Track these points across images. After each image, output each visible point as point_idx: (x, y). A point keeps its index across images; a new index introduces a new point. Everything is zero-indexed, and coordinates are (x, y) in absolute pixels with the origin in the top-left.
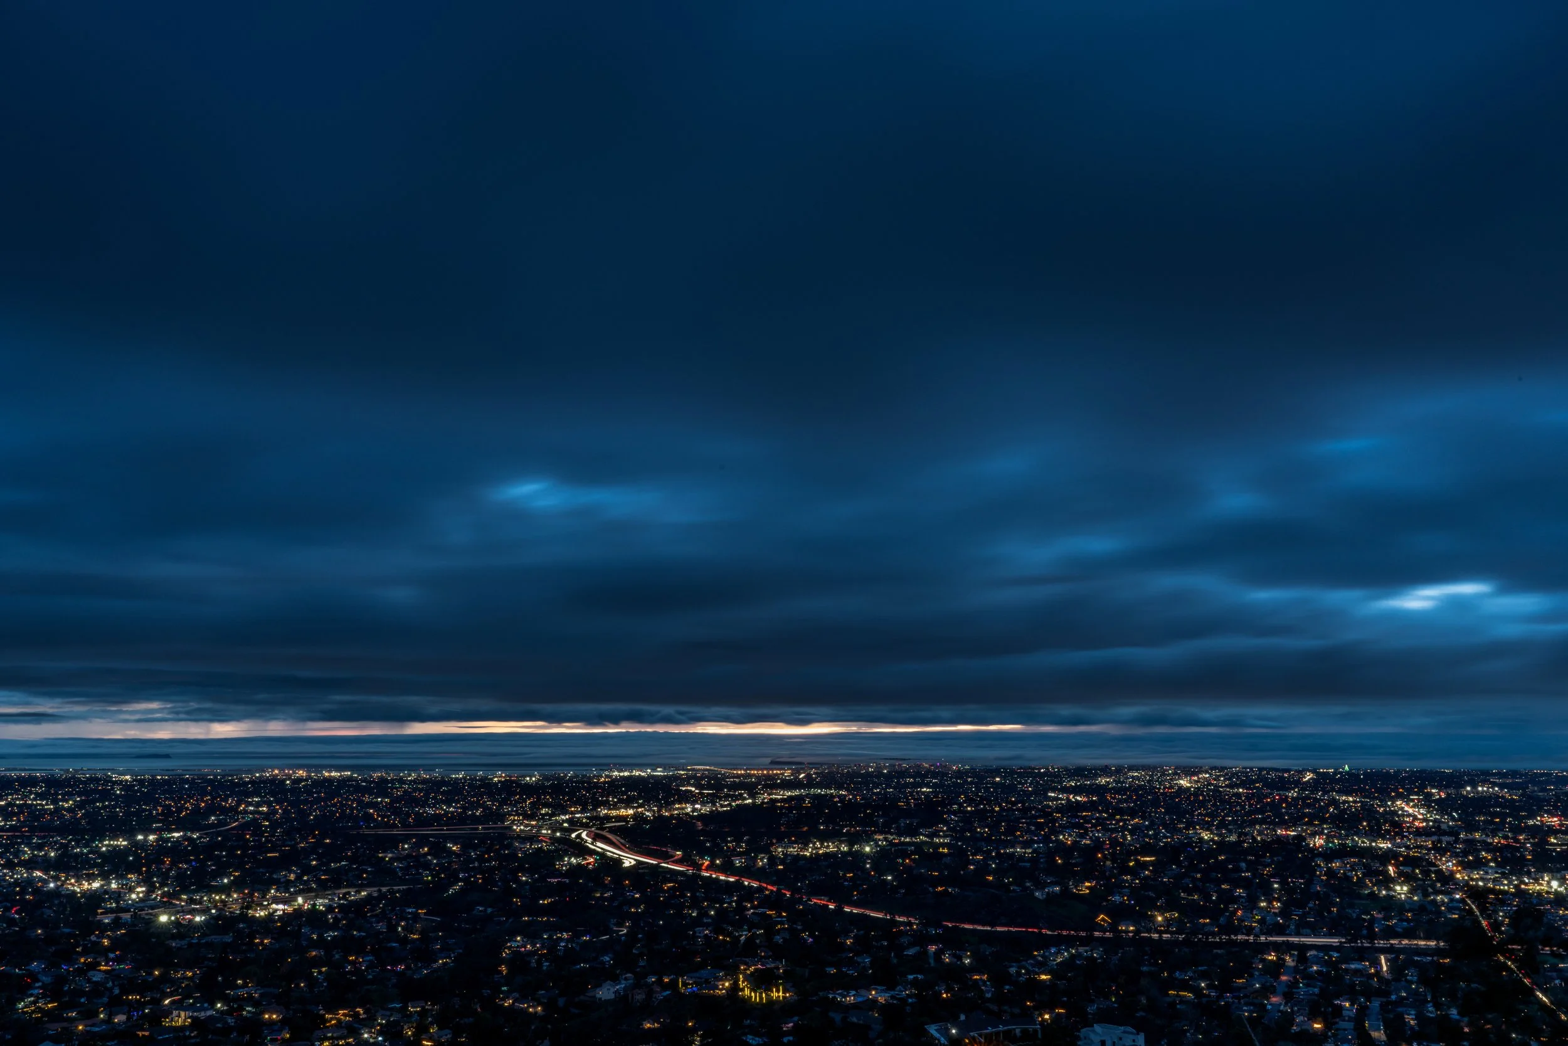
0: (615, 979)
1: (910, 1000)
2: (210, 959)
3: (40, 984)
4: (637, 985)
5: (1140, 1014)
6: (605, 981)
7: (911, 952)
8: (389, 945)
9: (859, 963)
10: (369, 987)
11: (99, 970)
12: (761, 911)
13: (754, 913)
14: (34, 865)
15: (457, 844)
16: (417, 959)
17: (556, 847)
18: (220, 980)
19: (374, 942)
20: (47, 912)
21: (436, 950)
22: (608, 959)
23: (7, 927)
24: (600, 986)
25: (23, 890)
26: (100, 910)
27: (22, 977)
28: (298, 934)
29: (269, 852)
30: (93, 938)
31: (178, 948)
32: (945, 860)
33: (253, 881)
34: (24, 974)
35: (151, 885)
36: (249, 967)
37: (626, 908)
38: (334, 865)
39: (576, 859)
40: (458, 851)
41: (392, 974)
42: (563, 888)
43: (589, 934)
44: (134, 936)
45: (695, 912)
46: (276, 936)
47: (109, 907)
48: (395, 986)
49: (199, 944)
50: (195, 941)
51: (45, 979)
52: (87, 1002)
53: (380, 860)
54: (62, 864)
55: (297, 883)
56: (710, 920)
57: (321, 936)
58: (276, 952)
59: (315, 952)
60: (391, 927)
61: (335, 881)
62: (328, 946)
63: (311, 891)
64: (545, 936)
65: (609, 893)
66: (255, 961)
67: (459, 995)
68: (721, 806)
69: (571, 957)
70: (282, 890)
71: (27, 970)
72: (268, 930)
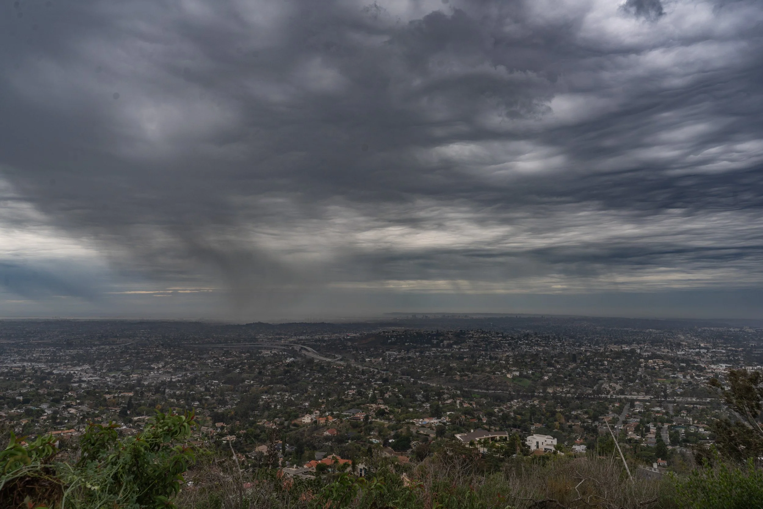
0: (311, 413)
1: (448, 424)
2: (124, 403)
3: (46, 414)
4: (321, 416)
5: (556, 430)
6: (306, 414)
7: (449, 401)
8: (206, 397)
9: (424, 407)
10: (197, 416)
11: (73, 408)
12: (378, 382)
13: (375, 384)
14: (41, 360)
15: (236, 352)
16: (219, 404)
17: (282, 353)
18: (129, 413)
19: (199, 396)
20: (48, 382)
21: (228, 400)
22: (307, 404)
23: (30, 388)
24: (304, 416)
25: (36, 372)
26: (72, 381)
27: (38, 411)
28: (164, 392)
29: (149, 355)
30: (70, 393)
31: (109, 398)
32: (465, 360)
33: (142, 368)
34: (39, 410)
35: (95, 370)
36: (142, 407)
37: (316, 381)
38: (179, 361)
39: (292, 359)
40: (237, 355)
41: (208, 410)
42: (286, 372)
43: (299, 393)
44: (88, 393)
45: (348, 383)
46: (154, 393)
47: (76, 380)
48: (209, 416)
49: (118, 396)
50: (116, 395)
51: (49, 412)
52: (68, 422)
53: (201, 359)
54: (54, 360)
55: (162, 369)
56: (355, 387)
57: (175, 393)
58: (154, 400)
59: (172, 400)
60: (207, 389)
61: (180, 368)
62: (178, 398)
63: (169, 372)
64: (278, 393)
65: (308, 374)
66: (144, 404)
67: (239, 420)
68: (360, 334)
69: (290, 403)
70: (156, 372)
71: (40, 408)
72: (150, 391)
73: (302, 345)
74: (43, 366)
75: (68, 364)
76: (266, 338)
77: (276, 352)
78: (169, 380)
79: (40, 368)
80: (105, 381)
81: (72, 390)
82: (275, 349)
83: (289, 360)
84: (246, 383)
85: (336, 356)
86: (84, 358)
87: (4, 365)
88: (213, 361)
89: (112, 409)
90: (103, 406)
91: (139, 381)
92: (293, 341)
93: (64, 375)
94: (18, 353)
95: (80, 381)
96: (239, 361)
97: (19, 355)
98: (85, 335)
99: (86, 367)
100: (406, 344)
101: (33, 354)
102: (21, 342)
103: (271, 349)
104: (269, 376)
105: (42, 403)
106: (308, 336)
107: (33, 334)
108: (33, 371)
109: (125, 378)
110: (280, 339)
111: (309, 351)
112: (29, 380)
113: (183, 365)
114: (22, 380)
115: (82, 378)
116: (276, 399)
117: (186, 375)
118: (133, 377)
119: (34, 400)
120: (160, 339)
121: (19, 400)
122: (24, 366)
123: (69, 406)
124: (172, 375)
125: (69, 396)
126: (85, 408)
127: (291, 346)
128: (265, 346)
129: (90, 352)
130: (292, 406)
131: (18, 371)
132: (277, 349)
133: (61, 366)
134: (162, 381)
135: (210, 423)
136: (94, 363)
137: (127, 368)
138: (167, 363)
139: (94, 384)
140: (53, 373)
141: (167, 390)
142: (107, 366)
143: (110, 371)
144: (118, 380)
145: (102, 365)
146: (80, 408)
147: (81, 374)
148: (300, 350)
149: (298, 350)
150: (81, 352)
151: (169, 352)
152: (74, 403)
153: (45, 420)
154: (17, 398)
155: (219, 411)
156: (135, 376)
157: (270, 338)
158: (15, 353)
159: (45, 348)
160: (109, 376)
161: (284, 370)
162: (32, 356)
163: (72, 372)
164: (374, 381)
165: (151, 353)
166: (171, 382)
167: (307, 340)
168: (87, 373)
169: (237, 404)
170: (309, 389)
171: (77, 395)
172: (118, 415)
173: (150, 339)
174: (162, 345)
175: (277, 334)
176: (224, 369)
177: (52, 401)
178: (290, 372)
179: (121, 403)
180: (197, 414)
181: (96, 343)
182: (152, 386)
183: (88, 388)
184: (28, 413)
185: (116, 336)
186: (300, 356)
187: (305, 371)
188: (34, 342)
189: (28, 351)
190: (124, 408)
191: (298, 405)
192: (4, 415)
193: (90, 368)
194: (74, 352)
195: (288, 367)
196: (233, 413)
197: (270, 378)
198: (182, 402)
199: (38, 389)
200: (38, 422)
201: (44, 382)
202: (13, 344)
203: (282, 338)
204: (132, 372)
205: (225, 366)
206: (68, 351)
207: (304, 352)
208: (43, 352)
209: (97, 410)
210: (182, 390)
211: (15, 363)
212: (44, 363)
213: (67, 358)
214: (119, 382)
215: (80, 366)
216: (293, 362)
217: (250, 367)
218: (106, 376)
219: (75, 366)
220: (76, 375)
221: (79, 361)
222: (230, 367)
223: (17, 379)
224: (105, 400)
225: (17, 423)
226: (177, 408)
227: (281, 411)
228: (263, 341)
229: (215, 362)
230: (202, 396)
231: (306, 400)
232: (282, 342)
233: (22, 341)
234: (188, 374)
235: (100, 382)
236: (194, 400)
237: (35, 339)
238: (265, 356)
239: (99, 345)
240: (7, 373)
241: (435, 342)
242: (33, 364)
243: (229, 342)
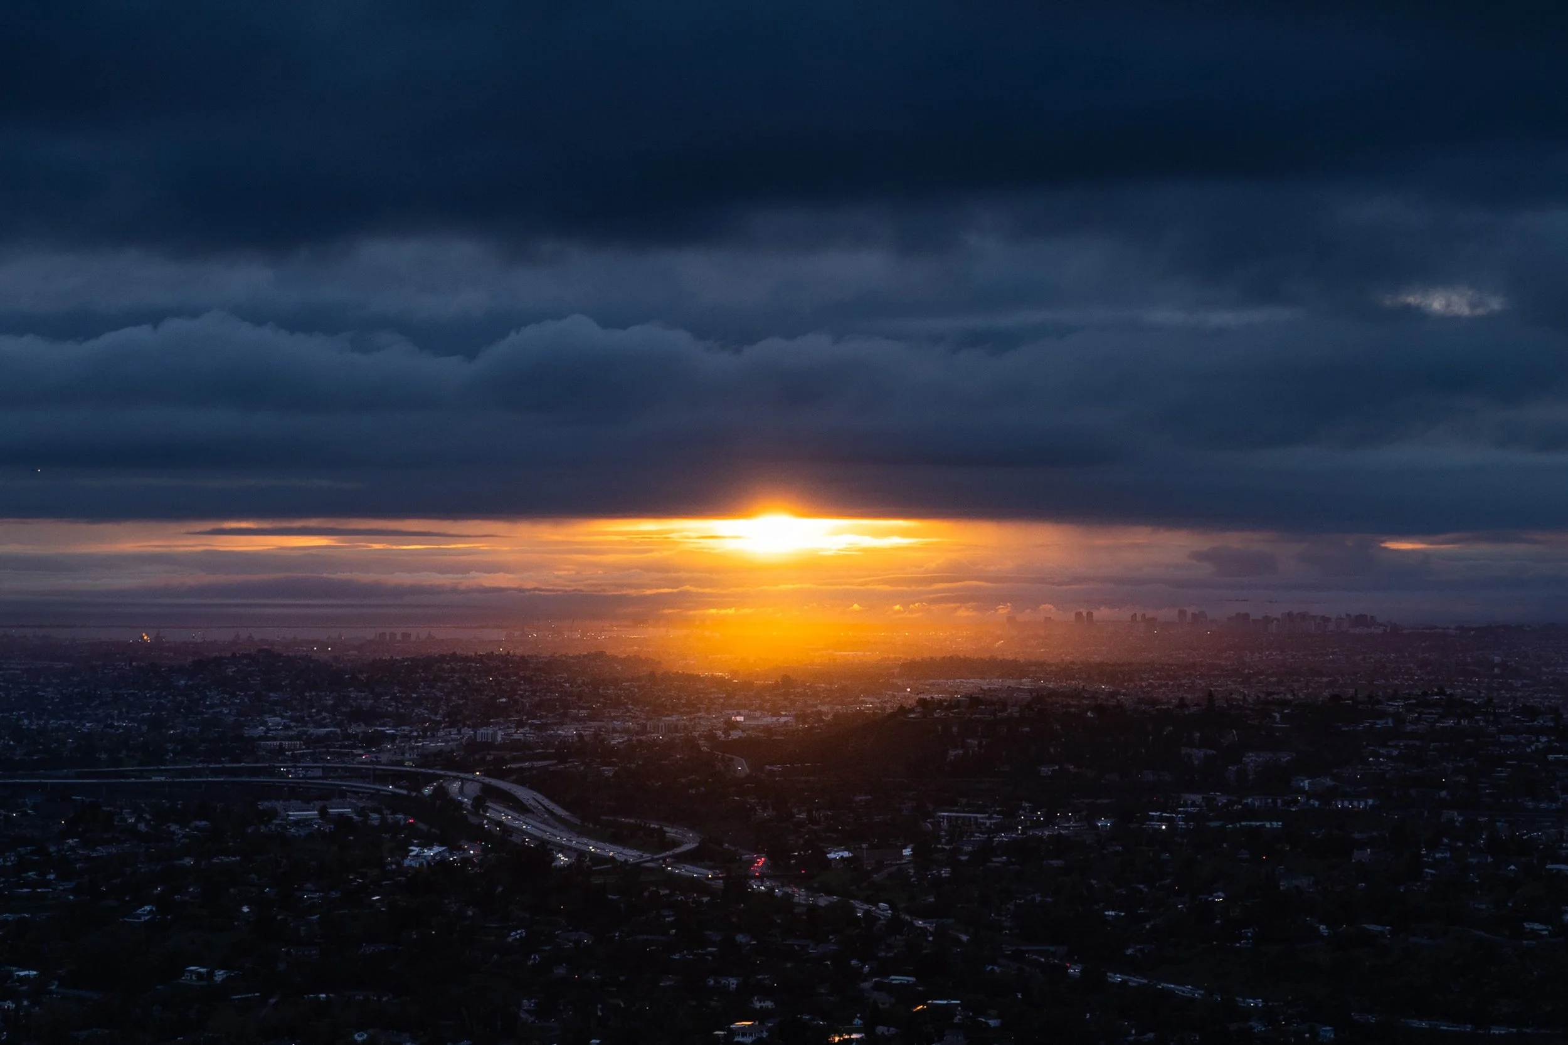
12: (896, 979)
13: (878, 987)
15: (138, 811)
17: (383, 820)
32: (1358, 856)
37: (561, 971)
39: (437, 849)
40: (142, 827)
42: (404, 920)
45: (733, 982)
56: (769, 1004)
65: (517, 934)
68: (796, 717)
73: (487, 773)
76: (298, 737)
77: (348, 812)
82: (343, 794)
83: (418, 857)
84: (188, 979)
85: (671, 832)
92: (440, 753)
96: (151, 860)
100: (1045, 770)
103: (326, 795)
104: (311, 941)
106: (520, 724)
110: (373, 741)
111: (524, 809)
127: (429, 779)
128: (290, 779)
132: (354, 794)
148: (479, 803)
149: (469, 802)
157: (319, 740)
161: (394, 908)
164: (872, 974)
167: (516, 746)
170: (523, 1015)
175: (359, 715)
176: (72, 904)
178: (421, 924)
186: (477, 834)
187: (506, 917)
195: (415, 894)
197: (314, 951)
203: (384, 737)
205: (78, 890)
207: (497, 812)
216: (440, 864)
217: (209, 896)
222: (105, 895)
228: (281, 751)
229: (23, 863)
232: (384, 757)
238: (291, 832)
241: (1198, 755)
243: (104, 756)
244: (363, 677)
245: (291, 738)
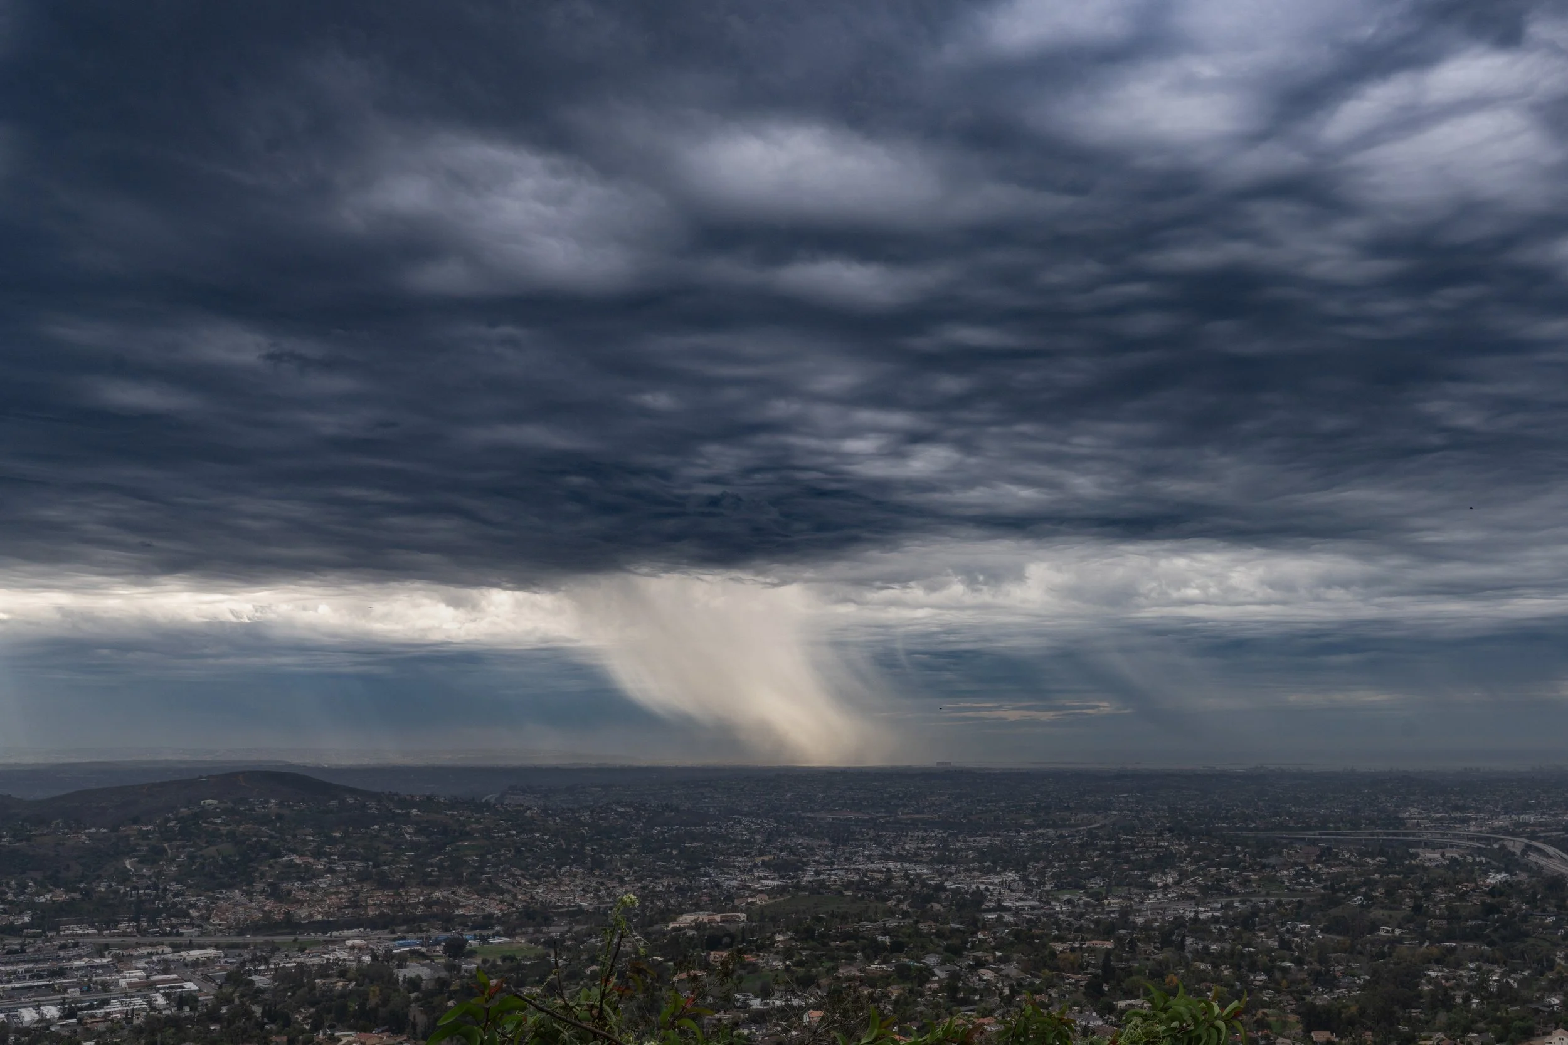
2: (1094, 966)
3: (937, 978)
6: (1556, 1028)
8: (1283, 964)
10: (1265, 1010)
11: (989, 969)
14: (919, 858)
15: (1349, 851)
16: (1316, 982)
17: (1474, 859)
18: (1106, 989)
19: (1266, 959)
20: (937, 906)
21: (1338, 974)
22: (1557, 1001)
23: (902, 919)
24: (1550, 1034)
25: (912, 883)
26: (984, 907)
27: (920, 970)
28: (1182, 946)
29: (1142, 852)
30: (980, 935)
31: (1062, 952)
33: (1129, 885)
34: (921, 967)
35: (1029, 883)
36: (1134, 978)
38: (1213, 870)
39: (1503, 875)
40: (1353, 859)
41: (1290, 998)
42: (1489, 910)
43: (1529, 968)
44: (1017, 935)
46: (1158, 945)
47: (992, 904)
48: (1294, 1012)
49: (1080, 948)
50: (1077, 945)
51: (940, 974)
52: (981, 1000)
53: (1264, 866)
54: (945, 858)
55: (1174, 889)
57: (1206, 948)
58: (1160, 963)
59: (1202, 966)
60: (1285, 945)
61: (1216, 888)
62: (1217, 960)
63: (1191, 897)
64: (1472, 966)
65: (1551, 919)
66: (1139, 972)
67: (1369, 1029)
69: (1505, 995)
70: (1160, 896)
71: (924, 963)
72: (1149, 939)
73: (1528, 838)
74: (924, 870)
75: (974, 869)
76: (1426, 818)
77: (1455, 855)
78: (1192, 915)
79: (919, 876)
80: (1052, 911)
81: (984, 928)
82: (1452, 846)
83: (1494, 879)
84: (1382, 933)
86: (1005, 855)
87: (853, 866)
88: (1292, 872)
89: (1069, 978)
90: (1051, 969)
91: (1125, 913)
92: (1501, 827)
93: (967, 892)
94: (878, 841)
95: (1000, 908)
96: (1359, 875)
97: (879, 844)
98: (1003, 804)
99: (1010, 876)
101: (905, 843)
102: (881, 817)
103: (1443, 846)
104: (1441, 917)
105: (927, 953)
106: (1543, 814)
107: (901, 799)
108: (907, 882)
109: (1094, 906)
110: (1465, 821)
111: (1548, 856)
112: (900, 901)
113: (1222, 880)
114: (887, 900)
115: (1003, 901)
116: (1465, 980)
117: (1229, 906)
118: (1109, 904)
119: (911, 945)
120: (1165, 817)
121: (883, 943)
122: (889, 870)
123: (980, 964)
124: (1198, 905)
125: (980, 940)
126: (1013, 970)
127: (1496, 840)
128: (1424, 838)
129: (1017, 843)
130: (1513, 1001)
131: (878, 879)
132: (1458, 846)
133: (960, 872)
134: (1176, 918)
135: (1298, 1030)
136: (1025, 868)
137: (1096, 884)
138: (1183, 875)
139: (1028, 917)
140: (945, 887)
141: (1189, 941)
142: (1054, 876)
143: (1060, 887)
144: (1078, 910)
145: (1041, 873)
146: (1002, 969)
147: (1000, 893)
148: (1524, 852)
149: (1518, 852)
150: (998, 842)
151: (1186, 847)
152: (990, 959)
153: (935, 992)
154: (880, 938)
155: (1318, 1002)
156: (1114, 902)
157: (1437, 820)
158: (871, 839)
159: (926, 831)
160: (1058, 900)
161: (1483, 903)
162: (903, 848)
163: (982, 887)
165: (1147, 849)
166: (1196, 919)
167: (1541, 824)
168: (1012, 891)
169: (1362, 988)
170: (1558, 960)
171: (995, 939)
172: (1084, 994)
173: (1142, 816)
174: (1170, 830)
175: (1456, 808)
176: (1322, 895)
177: (947, 949)
178: (1499, 912)
179: (1089, 964)
180: (1264, 1005)
181: (1028, 821)
182: (1154, 929)
183: (1017, 925)
184: (903, 973)
185: (1068, 806)
186: (1526, 868)
187: (1544, 910)
188: (905, 817)
189: (896, 837)
190: (1095, 976)
191: (1531, 1002)
192: (858, 974)
193: (1017, 878)
194: (983, 841)
195: (1494, 897)
196: (1354, 1009)
197: (1444, 922)
198: (1226, 973)
199: (917, 922)
200: (922, 995)
201: (929, 906)
202: (865, 821)
203: (1470, 819)
204: (1108, 892)
205: (1324, 888)
206: (972, 839)
207: (1533, 857)
208: (923, 840)
209: (1039, 977)
210: (1225, 941)
211: (872, 862)
212: (927, 863)
213: (971, 854)
214: (1082, 915)
215: (997, 874)
216: (1507, 883)
217: (1389, 893)
218: (1052, 899)
219: (988, 873)
220: (992, 895)
221: (995, 863)
222: (1338, 891)
223: (877, 898)
224: (1053, 954)
225: (882, 993)
226: (1214, 987)
227: (1483, 1016)
228: (1418, 824)
229: (1298, 875)
230: (1273, 960)
231: (1552, 989)
232: (1472, 829)
233: (883, 815)
234: (1236, 904)
235: (1040, 912)
236: (1254, 968)
237: (906, 811)
238: (1427, 864)
239: (1034, 828)
240: (861, 881)
242: (906, 865)
243: (1331, 826)
244: (1457, 789)
245: (1423, 819)
